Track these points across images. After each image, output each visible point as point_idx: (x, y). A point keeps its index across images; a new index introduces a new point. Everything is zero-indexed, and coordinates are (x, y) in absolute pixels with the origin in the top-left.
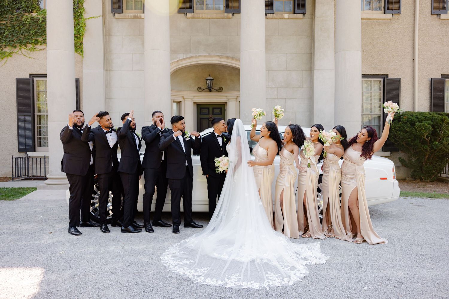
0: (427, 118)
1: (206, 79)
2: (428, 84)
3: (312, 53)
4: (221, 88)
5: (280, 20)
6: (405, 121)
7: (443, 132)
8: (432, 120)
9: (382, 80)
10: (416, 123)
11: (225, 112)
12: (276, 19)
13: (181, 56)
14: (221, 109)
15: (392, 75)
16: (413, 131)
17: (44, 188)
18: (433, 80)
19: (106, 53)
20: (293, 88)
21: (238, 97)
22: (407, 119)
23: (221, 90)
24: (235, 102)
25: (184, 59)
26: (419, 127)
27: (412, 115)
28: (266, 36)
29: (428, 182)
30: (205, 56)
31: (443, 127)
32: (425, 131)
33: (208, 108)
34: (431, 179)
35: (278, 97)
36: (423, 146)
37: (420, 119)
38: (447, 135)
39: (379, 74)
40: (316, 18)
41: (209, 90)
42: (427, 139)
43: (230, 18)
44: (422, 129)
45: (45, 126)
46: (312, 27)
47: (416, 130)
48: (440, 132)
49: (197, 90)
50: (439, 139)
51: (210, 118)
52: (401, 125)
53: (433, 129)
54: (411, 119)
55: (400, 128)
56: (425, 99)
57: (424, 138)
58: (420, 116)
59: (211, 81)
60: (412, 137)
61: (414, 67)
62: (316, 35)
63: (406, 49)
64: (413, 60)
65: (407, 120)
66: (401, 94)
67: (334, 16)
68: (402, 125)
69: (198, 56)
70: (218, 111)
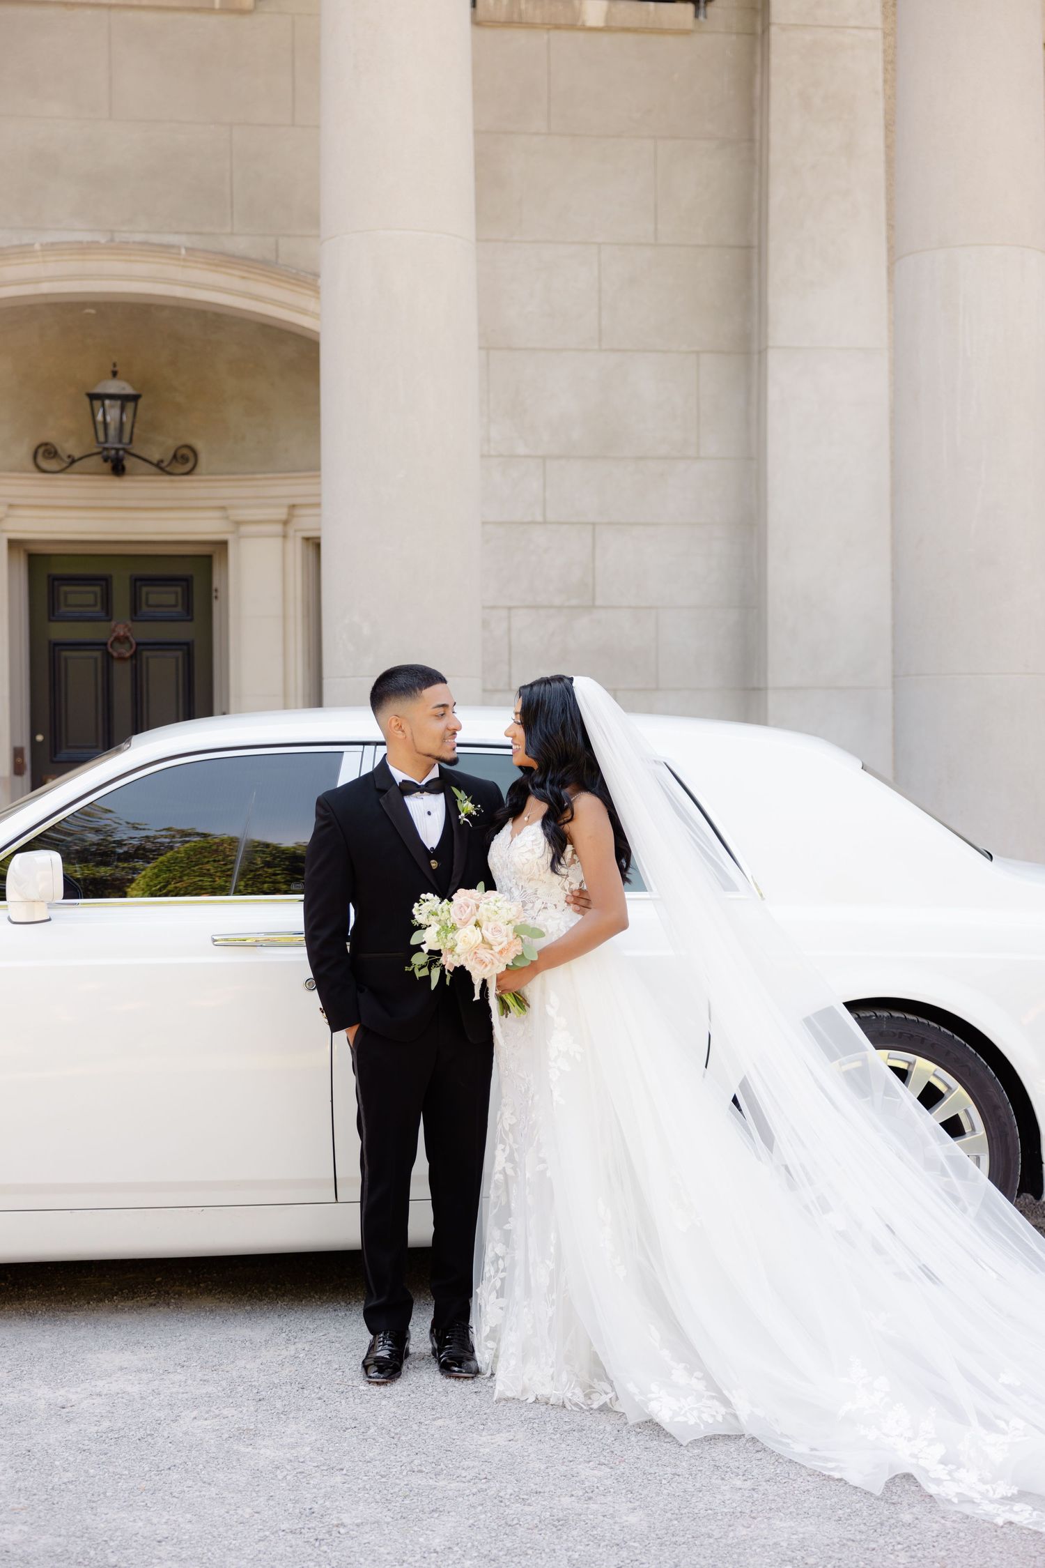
1: (93, 397)
3: (749, 247)
4: (185, 451)
5: (555, 34)
11: (216, 606)
12: (530, 26)
14: (186, 582)
20: (641, 458)
21: (298, 512)
23: (189, 466)
24: (276, 543)
28: (477, 133)
30: (88, 250)
33: (104, 581)
35: (551, 516)
40: (774, 30)
41: (108, 466)
43: (242, 12)
46: (750, 83)
49: (31, 466)
51: (117, 639)
59: (123, 409)
62: (776, 137)
67: (878, 22)
69: (37, 247)
70: (167, 597)
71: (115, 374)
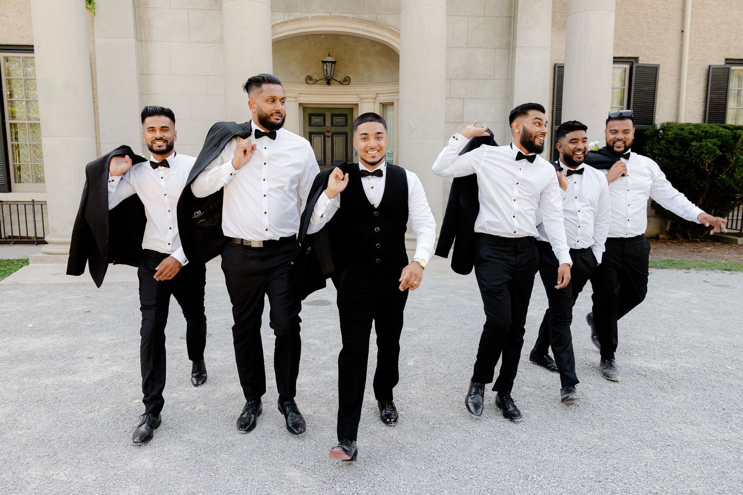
0: (708, 134)
1: (323, 62)
2: (702, 74)
3: (511, 17)
4: (347, 78)
6: (670, 139)
7: (735, 158)
8: (717, 136)
9: (627, 66)
10: (692, 143)
13: (280, 17)
14: (346, 116)
15: (645, 59)
16: (686, 156)
17: (42, 260)
18: (713, 68)
19: (137, 7)
20: (478, 79)
21: (378, 95)
22: (673, 135)
23: (348, 83)
24: (373, 105)
25: (285, 23)
26: (696, 149)
27: (682, 129)
29: (698, 242)
30: (323, 18)
31: (736, 150)
32: (707, 156)
33: (324, 115)
34: (703, 236)
35: (452, 96)
36: (698, 182)
37: (697, 135)
38: (741, 164)
39: (623, 56)
41: (326, 82)
42: (708, 170)
44: (702, 153)
45: (26, 144)
47: (691, 155)
48: (730, 157)
49: (305, 82)
50: (727, 170)
51: (327, 131)
52: (664, 146)
53: (721, 153)
54: (682, 135)
55: (661, 150)
56: (696, 102)
57: (704, 168)
58: (697, 131)
59: (331, 66)
60: (682, 167)
61: (682, 45)
63: (670, 11)
64: (681, 32)
65: (675, 137)
66: (658, 93)
68: (666, 145)
69: (310, 17)
70: (341, 120)
71: (329, 55)
